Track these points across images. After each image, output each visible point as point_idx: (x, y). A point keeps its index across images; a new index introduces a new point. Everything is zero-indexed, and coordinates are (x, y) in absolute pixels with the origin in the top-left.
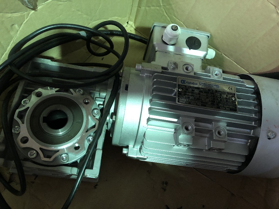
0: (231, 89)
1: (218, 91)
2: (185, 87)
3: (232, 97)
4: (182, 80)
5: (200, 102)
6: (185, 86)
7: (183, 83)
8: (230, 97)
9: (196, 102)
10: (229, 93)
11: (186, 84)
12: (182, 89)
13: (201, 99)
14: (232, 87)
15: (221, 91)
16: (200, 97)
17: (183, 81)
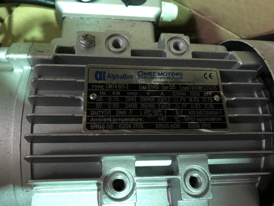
0: (210, 76)
1: (182, 86)
2: (105, 88)
3: (213, 95)
4: (97, 73)
5: (141, 120)
6: (104, 84)
7: (100, 79)
8: (209, 95)
9: (132, 120)
10: (205, 87)
11: (107, 81)
12: (98, 93)
13: (143, 111)
14: (211, 72)
15: (187, 86)
16: (139, 106)
17: (101, 73)
